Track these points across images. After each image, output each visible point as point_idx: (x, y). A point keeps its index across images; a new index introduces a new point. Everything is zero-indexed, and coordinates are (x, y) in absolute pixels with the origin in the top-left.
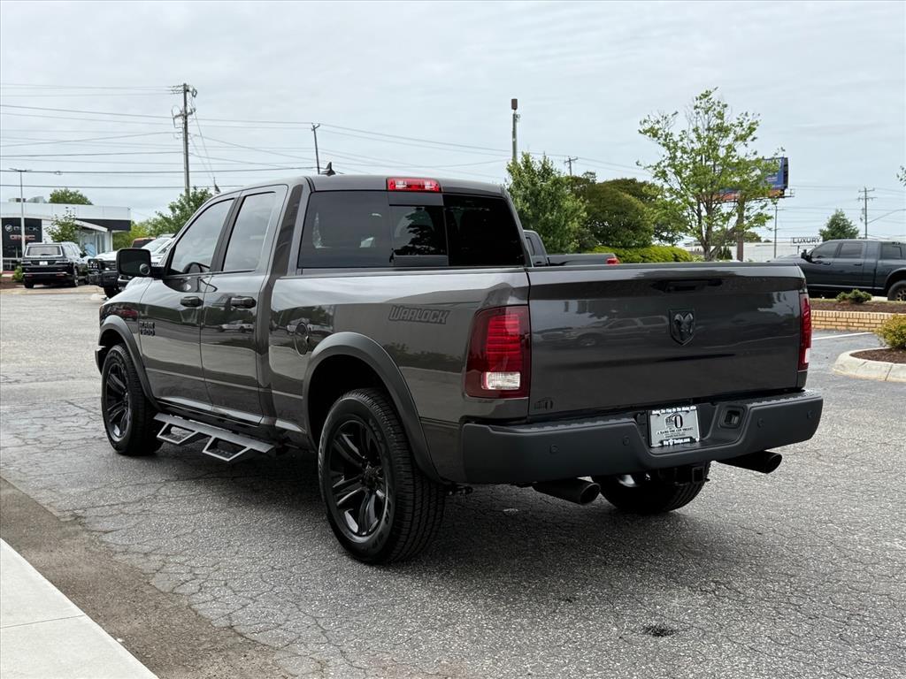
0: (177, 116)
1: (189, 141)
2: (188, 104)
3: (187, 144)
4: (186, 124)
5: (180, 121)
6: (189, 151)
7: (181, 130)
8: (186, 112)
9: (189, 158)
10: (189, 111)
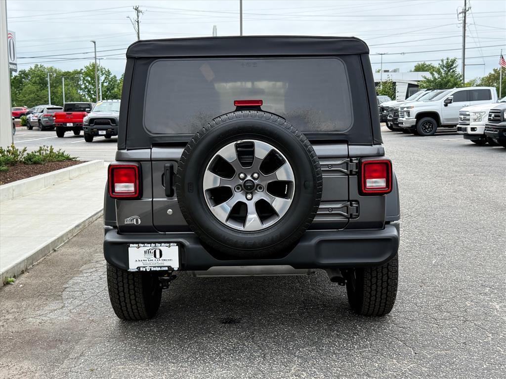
0: (460, 13)
1: (466, 28)
2: (467, 4)
3: (465, 30)
4: (465, 17)
5: (461, 15)
6: (466, 35)
7: (462, 22)
8: (465, 10)
9: (466, 39)
10: (467, 9)
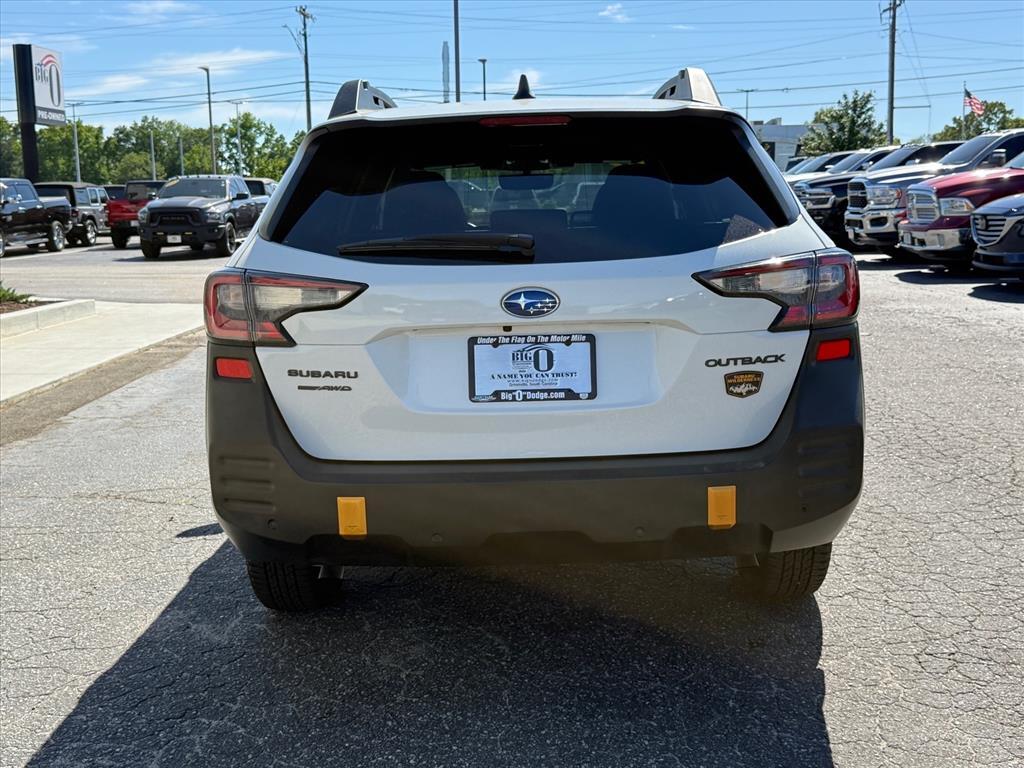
0: (885, 11)
1: (896, 39)
3: (893, 42)
4: (894, 18)
5: (887, 14)
6: (896, 51)
7: (888, 27)
8: (895, 3)
9: (896, 59)
